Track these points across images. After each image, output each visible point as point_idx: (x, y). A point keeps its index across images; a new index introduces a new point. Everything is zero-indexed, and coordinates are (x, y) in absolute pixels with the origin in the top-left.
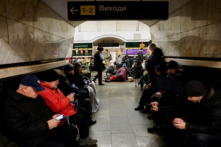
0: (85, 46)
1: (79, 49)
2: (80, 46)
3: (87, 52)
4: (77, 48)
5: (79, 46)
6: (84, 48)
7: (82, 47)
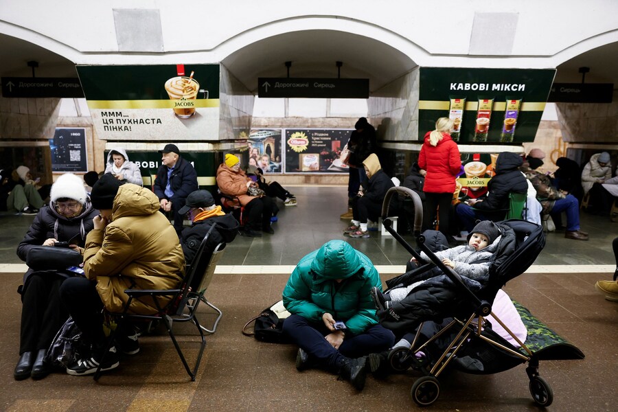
0: (507, 87)
1: (472, 106)
2: (482, 87)
3: (514, 120)
4: (458, 95)
5: (474, 87)
6: (501, 97)
7: (486, 95)
